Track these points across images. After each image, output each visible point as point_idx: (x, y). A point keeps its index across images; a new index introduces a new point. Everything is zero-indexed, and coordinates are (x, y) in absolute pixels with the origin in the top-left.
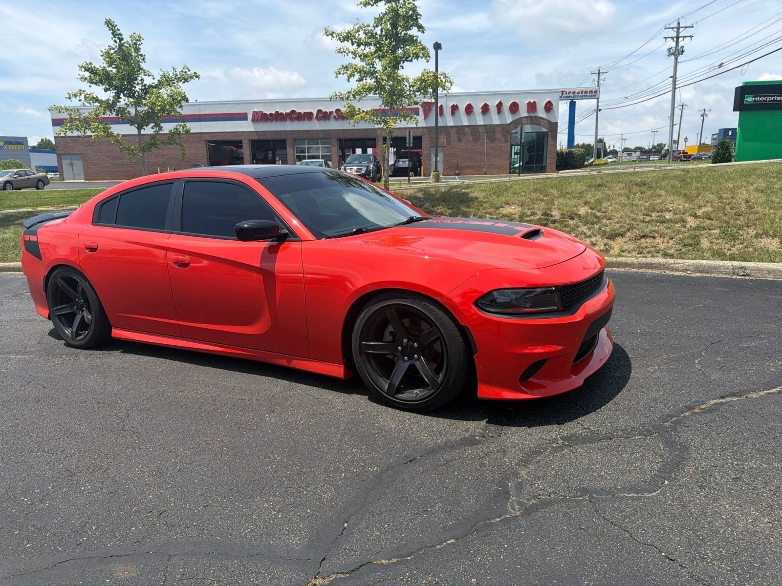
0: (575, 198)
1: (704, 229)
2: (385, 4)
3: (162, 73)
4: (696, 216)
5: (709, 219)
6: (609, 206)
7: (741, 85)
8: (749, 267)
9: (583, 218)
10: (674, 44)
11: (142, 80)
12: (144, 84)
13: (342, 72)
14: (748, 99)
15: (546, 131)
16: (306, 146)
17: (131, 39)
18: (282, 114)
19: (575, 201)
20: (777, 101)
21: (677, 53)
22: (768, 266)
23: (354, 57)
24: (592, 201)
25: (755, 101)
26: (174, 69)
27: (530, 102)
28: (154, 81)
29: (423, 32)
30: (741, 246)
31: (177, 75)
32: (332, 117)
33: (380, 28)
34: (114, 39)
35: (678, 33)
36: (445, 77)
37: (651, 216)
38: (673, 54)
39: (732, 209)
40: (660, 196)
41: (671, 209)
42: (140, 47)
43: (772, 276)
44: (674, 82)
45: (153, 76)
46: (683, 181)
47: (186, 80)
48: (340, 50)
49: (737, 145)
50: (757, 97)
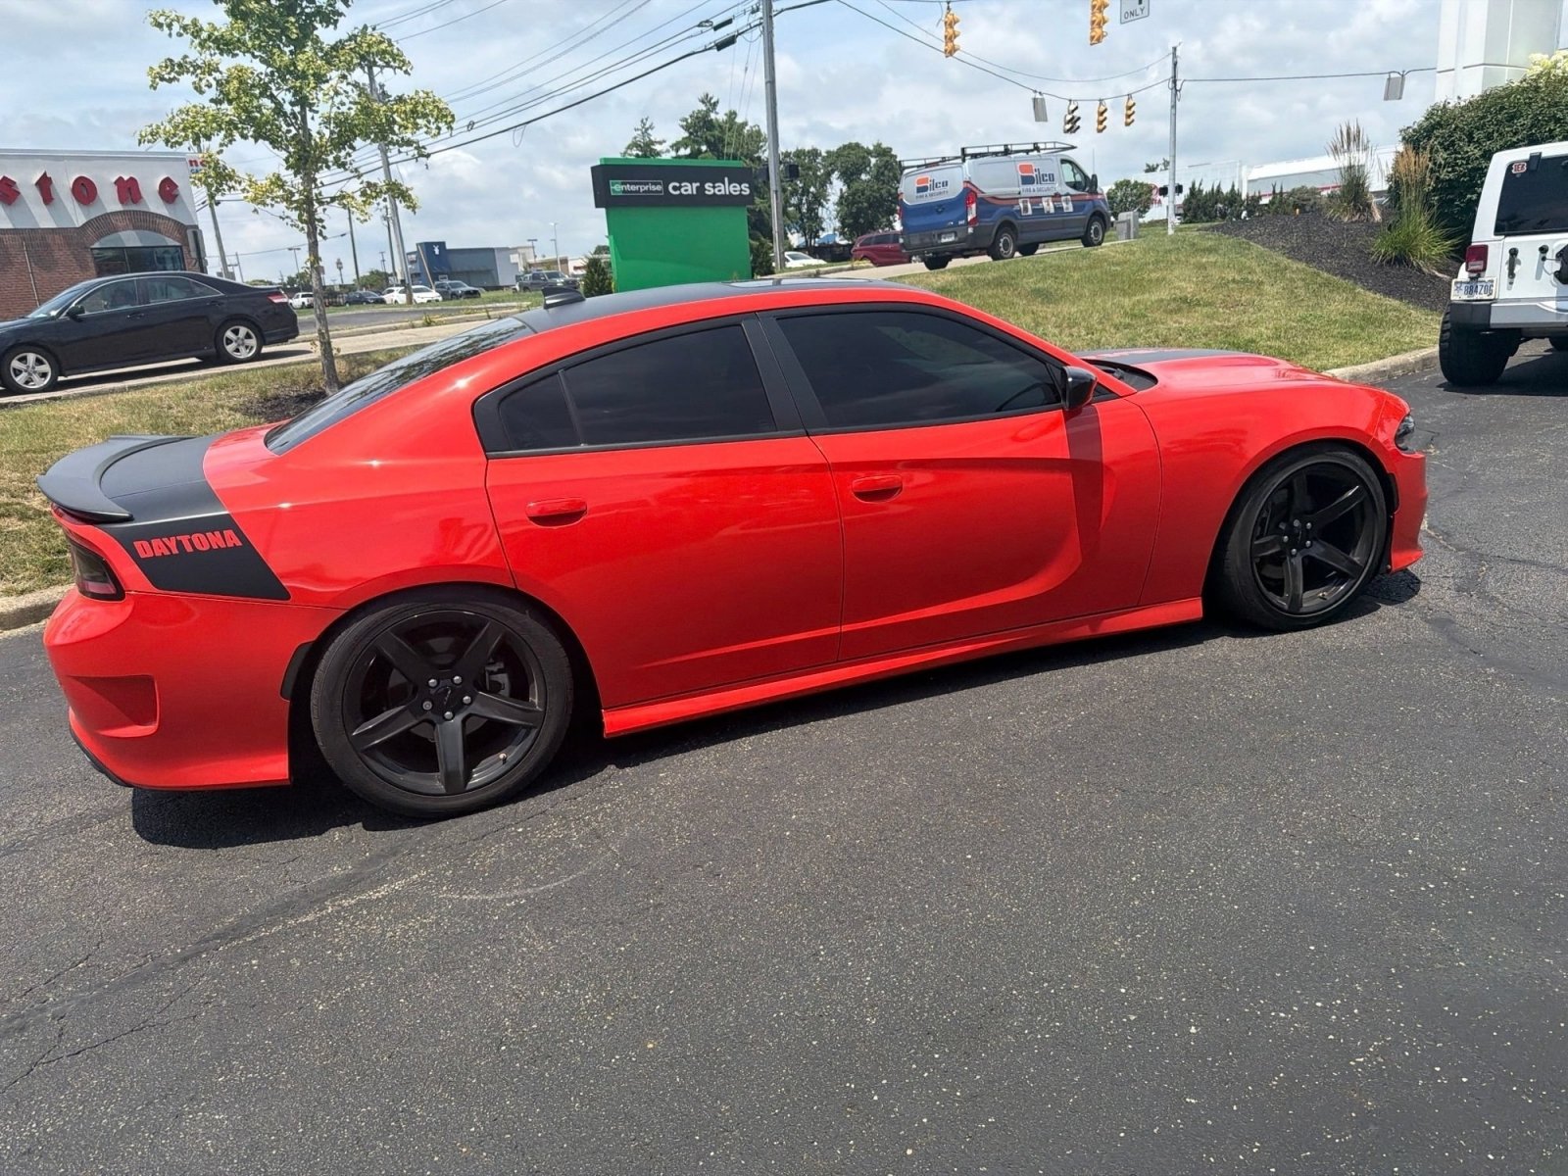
7: (598, 163)
14: (615, 188)
15: (176, 243)
20: (652, 192)
25: (624, 191)
27: (121, 178)
49: (614, 265)
50: (625, 184)
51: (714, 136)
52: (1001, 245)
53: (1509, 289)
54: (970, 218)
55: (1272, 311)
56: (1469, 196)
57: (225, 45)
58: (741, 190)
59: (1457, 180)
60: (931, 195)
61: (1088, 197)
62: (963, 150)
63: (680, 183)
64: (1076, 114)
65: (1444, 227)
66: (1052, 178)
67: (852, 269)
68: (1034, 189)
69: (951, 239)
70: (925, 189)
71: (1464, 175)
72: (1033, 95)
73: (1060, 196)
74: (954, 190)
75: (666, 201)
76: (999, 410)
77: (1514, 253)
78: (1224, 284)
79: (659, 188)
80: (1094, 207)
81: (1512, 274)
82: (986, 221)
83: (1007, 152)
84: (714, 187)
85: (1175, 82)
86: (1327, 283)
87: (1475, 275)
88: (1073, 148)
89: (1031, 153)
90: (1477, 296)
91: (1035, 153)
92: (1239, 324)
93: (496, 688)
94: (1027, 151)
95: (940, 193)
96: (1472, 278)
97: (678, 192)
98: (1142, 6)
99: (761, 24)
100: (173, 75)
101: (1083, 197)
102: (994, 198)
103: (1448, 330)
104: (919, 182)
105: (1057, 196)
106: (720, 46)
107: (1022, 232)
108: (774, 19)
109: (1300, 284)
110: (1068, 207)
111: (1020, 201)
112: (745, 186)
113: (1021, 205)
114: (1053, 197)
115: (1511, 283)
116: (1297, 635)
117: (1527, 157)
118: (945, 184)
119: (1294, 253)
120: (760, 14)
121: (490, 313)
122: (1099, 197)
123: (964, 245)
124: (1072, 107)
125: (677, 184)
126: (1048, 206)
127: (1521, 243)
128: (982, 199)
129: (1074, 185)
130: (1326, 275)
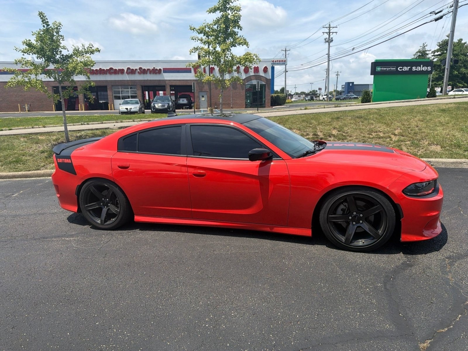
0: (328, 125)
1: (402, 141)
2: (220, 12)
3: (74, 48)
4: (395, 135)
5: (402, 136)
6: (348, 130)
7: (374, 61)
8: (432, 161)
9: (337, 137)
10: (327, 36)
11: (61, 51)
12: (62, 54)
13: (194, 51)
14: (378, 69)
15: (265, 84)
16: (120, 90)
17: (53, 25)
18: (104, 70)
19: (328, 127)
20: (391, 70)
21: (329, 41)
22: (442, 161)
23: (201, 42)
24: (338, 127)
25: (381, 70)
26: (83, 45)
27: (255, 67)
28: (69, 53)
29: (241, 30)
30: (422, 150)
31: (85, 50)
32: (137, 72)
33: (216, 26)
34: (43, 24)
35: (330, 30)
36: (256, 57)
37: (372, 135)
38: (327, 42)
39: (411, 130)
40: (372, 124)
41: (381, 131)
42: (60, 30)
43: (444, 165)
44: (329, 57)
45: (67, 49)
46: (380, 115)
47: (92, 52)
48: (193, 38)
49: (373, 93)
50: (382, 68)
58: (427, 69)
63: (403, 67)
75: (397, 73)
79: (394, 69)
84: (416, 68)
97: (401, 70)
99: (453, 11)
106: (436, 20)
108: (458, 9)
112: (429, 68)
120: (453, 8)
121: (325, 107)
125: (402, 67)
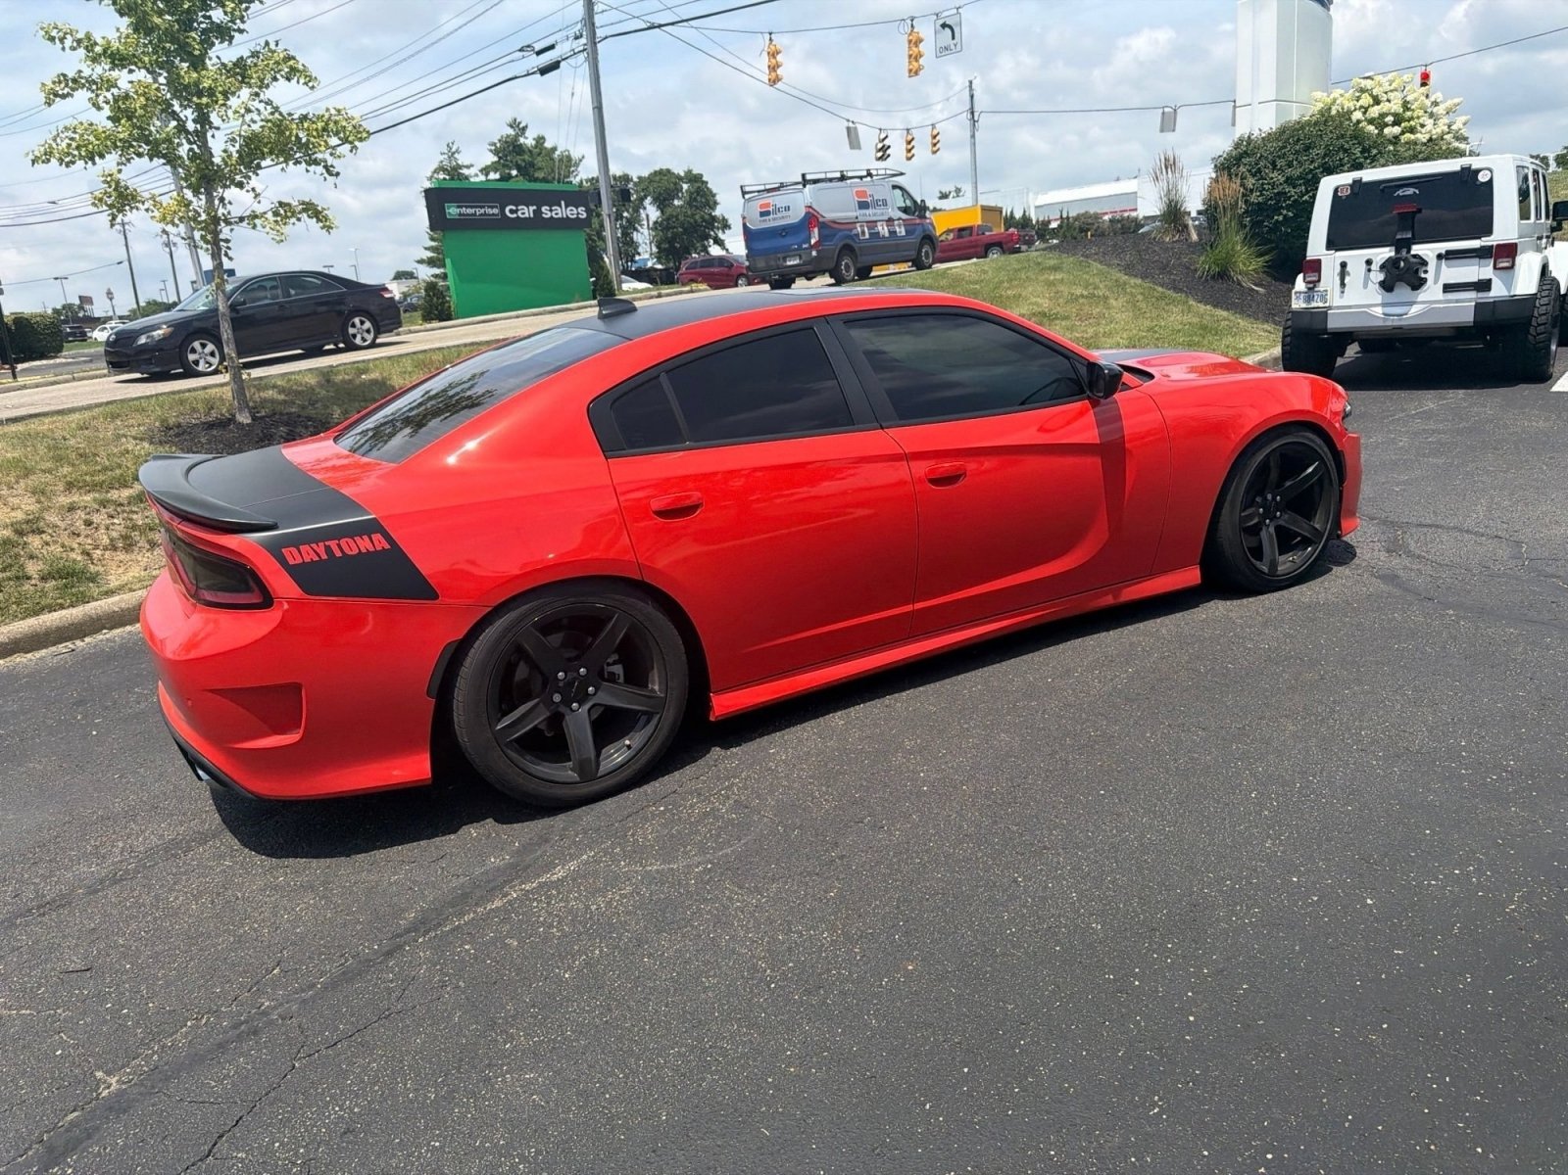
7: (431, 186)
14: (451, 211)
20: (490, 215)
25: (460, 215)
49: (453, 292)
50: (461, 207)
51: (524, 160)
52: (843, 267)
53: (1341, 297)
54: (813, 241)
55: (1123, 323)
56: (1276, 217)
57: (119, 60)
58: (578, 214)
59: (1265, 203)
60: (774, 219)
61: (918, 221)
62: (803, 176)
63: (517, 206)
64: (887, 142)
65: (1257, 245)
66: (885, 203)
67: (692, 291)
68: (870, 214)
69: (796, 262)
70: (767, 213)
71: (1271, 199)
72: (846, 124)
73: (894, 220)
74: (796, 215)
75: (503, 224)
76: (1023, 403)
77: (1344, 265)
78: (1074, 299)
79: (496, 211)
80: (924, 231)
81: (1343, 284)
82: (828, 245)
83: (843, 178)
85: (972, 113)
86: (1162, 297)
87: (1311, 286)
88: (902, 174)
89: (864, 179)
90: (1314, 304)
91: (869, 179)
92: (1096, 335)
93: (612, 678)
94: (861, 178)
95: (783, 217)
96: (1309, 289)
97: (515, 216)
98: (955, 42)
99: (585, 50)
100: (66, 91)
101: (914, 222)
102: (835, 222)
103: (1289, 335)
104: (761, 206)
105: (890, 221)
106: (544, 71)
107: (861, 255)
108: (599, 45)
109: (1140, 297)
110: (901, 231)
111: (858, 225)
112: (581, 209)
113: (859, 229)
114: (887, 221)
115: (1343, 292)
116: (1277, 595)
117: (1350, 182)
118: (787, 208)
119: (1129, 269)
120: (583, 40)
122: (928, 221)
123: (809, 268)
124: (883, 136)
125: (514, 208)
126: (883, 230)
127: (1350, 256)
128: (823, 223)
129: (905, 210)
130: (1160, 289)
